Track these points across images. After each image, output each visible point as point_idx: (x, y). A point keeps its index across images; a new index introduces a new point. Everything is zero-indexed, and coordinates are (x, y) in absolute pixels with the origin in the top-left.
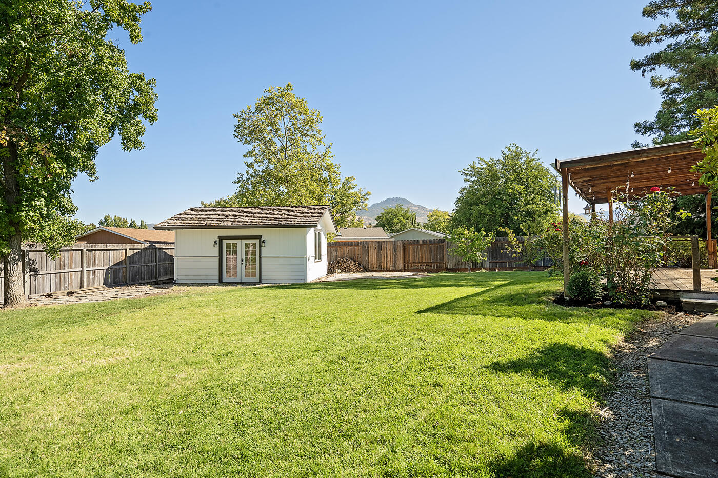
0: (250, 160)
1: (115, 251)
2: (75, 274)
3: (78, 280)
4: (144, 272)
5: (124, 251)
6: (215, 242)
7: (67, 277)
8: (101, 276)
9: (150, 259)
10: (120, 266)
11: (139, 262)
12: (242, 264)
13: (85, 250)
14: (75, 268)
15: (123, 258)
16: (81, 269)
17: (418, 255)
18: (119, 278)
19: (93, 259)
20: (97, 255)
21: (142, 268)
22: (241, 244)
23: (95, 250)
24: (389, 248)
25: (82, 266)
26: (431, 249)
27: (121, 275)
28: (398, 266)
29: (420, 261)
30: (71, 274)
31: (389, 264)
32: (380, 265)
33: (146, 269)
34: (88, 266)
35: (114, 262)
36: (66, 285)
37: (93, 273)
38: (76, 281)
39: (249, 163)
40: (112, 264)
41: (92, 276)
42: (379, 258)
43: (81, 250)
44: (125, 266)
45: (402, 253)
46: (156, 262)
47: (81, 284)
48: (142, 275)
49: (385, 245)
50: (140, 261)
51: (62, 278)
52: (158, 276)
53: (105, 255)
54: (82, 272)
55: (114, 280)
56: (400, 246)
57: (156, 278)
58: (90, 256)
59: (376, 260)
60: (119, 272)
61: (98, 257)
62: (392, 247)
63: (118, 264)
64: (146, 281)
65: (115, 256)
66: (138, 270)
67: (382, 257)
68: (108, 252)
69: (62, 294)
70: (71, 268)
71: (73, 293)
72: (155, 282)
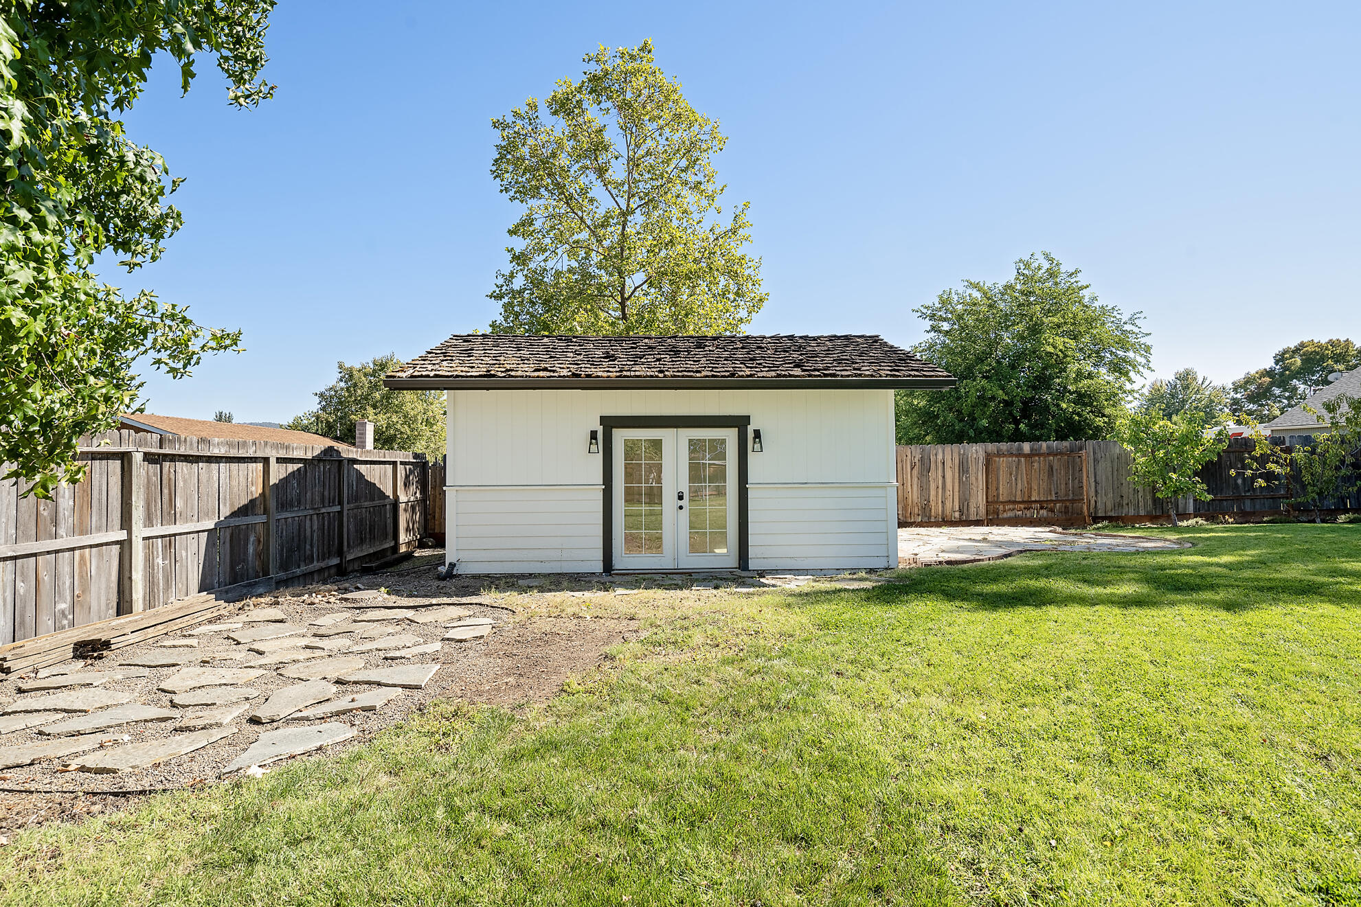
0: (520, 244)
1: (234, 466)
2: (100, 555)
3: (108, 580)
4: (312, 540)
5: (260, 466)
6: (594, 435)
7: (65, 569)
8: (192, 557)
9: (326, 493)
10: (250, 520)
11: (299, 503)
12: (681, 508)
13: (138, 457)
14: (99, 529)
15: (256, 490)
16: (122, 535)
17: (1019, 484)
18: (245, 560)
19: (166, 491)
20: (179, 476)
21: (308, 522)
22: (675, 444)
23: (173, 458)
24: (948, 463)
25: (126, 523)
26: (1051, 467)
27: (251, 550)
28: (973, 510)
29: (1026, 499)
30: (82, 558)
31: (949, 505)
32: (926, 508)
33: (315, 527)
34: (149, 522)
35: (232, 505)
36: (62, 606)
37: (164, 547)
38: (103, 586)
39: (517, 251)
40: (226, 511)
41: (160, 561)
42: (924, 489)
43: (125, 458)
44: (263, 519)
45: (981, 477)
46: (341, 503)
47: (120, 592)
48: (308, 547)
49: (940, 457)
50: (303, 500)
51: (46, 578)
52: (345, 548)
53: (204, 477)
54: (125, 547)
55: (232, 568)
56: (977, 459)
57: (340, 553)
58: (155, 480)
59: (915, 497)
60: (247, 540)
61: (180, 484)
62: (957, 462)
63: (244, 511)
64: (316, 565)
65: (235, 483)
66: (296, 532)
67: (933, 486)
68: (214, 466)
69: (54, 656)
70: (82, 533)
71: (106, 645)
72: (338, 566)
